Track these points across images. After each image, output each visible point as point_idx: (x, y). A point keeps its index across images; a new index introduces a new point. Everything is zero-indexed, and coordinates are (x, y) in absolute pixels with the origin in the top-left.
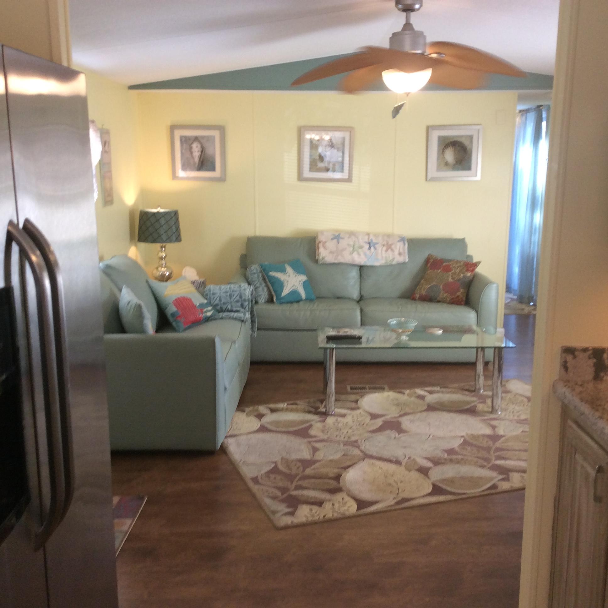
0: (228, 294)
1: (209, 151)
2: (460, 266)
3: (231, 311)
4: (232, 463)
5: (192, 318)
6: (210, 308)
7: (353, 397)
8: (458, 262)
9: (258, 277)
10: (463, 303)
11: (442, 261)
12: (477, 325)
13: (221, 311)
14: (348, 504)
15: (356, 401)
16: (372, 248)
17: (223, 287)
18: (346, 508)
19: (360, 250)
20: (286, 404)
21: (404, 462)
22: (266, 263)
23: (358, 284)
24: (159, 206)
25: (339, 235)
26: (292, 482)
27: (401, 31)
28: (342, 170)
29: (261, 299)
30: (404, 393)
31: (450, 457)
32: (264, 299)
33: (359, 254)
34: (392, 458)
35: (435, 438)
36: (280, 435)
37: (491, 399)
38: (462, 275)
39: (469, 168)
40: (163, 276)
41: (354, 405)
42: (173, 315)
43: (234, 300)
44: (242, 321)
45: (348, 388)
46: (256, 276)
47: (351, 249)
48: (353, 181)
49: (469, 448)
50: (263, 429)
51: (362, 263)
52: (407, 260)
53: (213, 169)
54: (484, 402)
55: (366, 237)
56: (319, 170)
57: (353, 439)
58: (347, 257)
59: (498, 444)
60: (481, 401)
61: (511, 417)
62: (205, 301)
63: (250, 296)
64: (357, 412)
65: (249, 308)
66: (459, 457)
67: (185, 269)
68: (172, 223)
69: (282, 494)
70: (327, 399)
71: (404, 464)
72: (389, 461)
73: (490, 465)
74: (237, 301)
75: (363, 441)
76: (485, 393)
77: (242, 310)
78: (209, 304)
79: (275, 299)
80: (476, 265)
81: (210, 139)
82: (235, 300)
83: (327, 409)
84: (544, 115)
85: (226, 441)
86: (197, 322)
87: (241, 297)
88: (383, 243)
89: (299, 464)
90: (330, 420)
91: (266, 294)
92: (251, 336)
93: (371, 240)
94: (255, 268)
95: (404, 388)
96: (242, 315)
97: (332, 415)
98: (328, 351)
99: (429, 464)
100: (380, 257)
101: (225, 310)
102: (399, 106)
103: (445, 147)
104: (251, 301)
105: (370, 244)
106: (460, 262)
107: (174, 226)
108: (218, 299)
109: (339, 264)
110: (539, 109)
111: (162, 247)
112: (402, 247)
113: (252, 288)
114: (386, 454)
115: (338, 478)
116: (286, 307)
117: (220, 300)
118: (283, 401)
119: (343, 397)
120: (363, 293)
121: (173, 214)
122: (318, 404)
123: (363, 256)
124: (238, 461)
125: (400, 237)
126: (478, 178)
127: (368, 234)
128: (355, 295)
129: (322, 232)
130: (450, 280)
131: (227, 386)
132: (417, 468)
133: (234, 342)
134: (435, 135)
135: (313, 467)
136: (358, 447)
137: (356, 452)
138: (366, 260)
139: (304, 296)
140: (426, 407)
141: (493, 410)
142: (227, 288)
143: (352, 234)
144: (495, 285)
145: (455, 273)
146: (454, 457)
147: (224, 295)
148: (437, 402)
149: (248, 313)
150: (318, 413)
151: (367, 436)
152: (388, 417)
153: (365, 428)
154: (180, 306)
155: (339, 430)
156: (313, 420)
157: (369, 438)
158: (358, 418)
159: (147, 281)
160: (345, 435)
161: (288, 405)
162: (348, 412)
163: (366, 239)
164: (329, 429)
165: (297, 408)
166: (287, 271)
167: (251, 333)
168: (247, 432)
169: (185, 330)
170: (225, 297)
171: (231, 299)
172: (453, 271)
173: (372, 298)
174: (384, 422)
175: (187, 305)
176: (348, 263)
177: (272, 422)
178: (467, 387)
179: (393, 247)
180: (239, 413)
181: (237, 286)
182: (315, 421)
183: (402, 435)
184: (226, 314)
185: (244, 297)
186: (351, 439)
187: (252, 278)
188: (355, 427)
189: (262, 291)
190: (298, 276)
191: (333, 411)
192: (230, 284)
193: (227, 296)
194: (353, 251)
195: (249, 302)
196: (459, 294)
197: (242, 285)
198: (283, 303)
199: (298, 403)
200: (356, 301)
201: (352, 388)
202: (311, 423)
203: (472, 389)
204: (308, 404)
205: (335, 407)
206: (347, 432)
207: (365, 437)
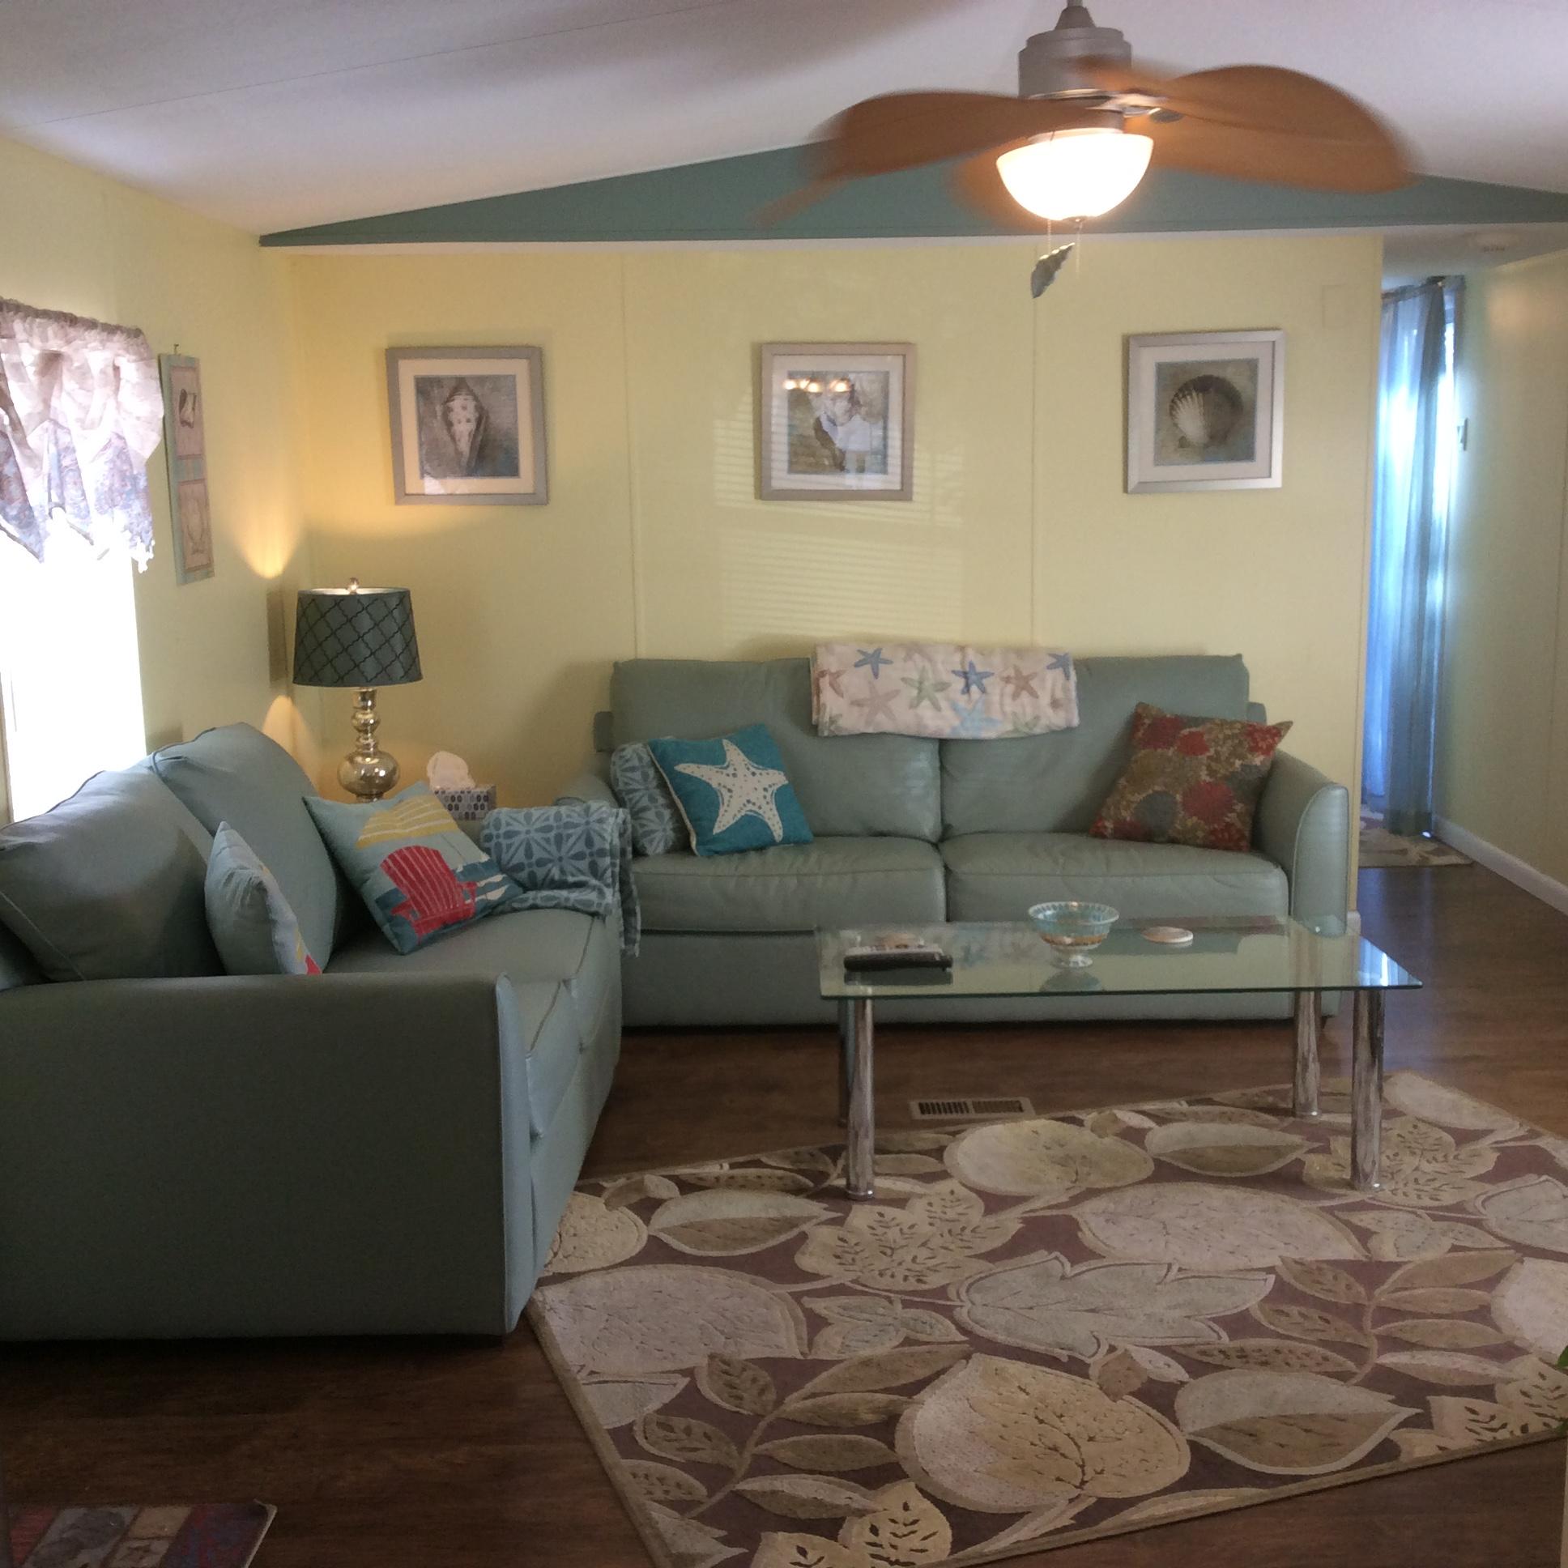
0: (552, 835)
1: (499, 419)
2: (1234, 736)
3: (563, 885)
4: (553, 1376)
5: (440, 910)
6: (498, 878)
7: (928, 1138)
8: (1223, 723)
9: (645, 776)
10: (1243, 843)
11: (1178, 722)
12: (1289, 914)
13: (532, 884)
14: (923, 1529)
15: (938, 1152)
16: (974, 688)
17: (536, 812)
18: (915, 1542)
19: (939, 696)
20: (726, 1166)
21: (1096, 1363)
22: (668, 738)
23: (935, 793)
24: (353, 580)
25: (878, 652)
26: (741, 1446)
27: (1057, 28)
28: (883, 468)
29: (655, 844)
30: (1080, 1123)
31: (1238, 1343)
32: (662, 844)
33: (937, 708)
34: (1057, 1352)
35: (1187, 1275)
36: (705, 1273)
37: (1350, 1139)
38: (1238, 763)
39: (1248, 454)
40: (370, 779)
41: (930, 1165)
42: (383, 902)
43: (568, 852)
44: (594, 915)
45: (914, 1106)
46: (637, 775)
47: (915, 692)
48: (915, 496)
49: (1294, 1310)
50: (657, 1252)
51: (947, 733)
52: (1076, 722)
53: (513, 471)
54: (1326, 1150)
55: (957, 657)
56: (817, 468)
57: (934, 1281)
58: (902, 716)
59: (1384, 1295)
60: (1316, 1145)
61: (1413, 1200)
62: (485, 858)
63: (616, 841)
64: (943, 1187)
65: (613, 876)
66: (1269, 1342)
67: (434, 758)
68: (390, 626)
69: (711, 1493)
70: (851, 1148)
71: (1094, 1371)
72: (1050, 1361)
73: (1367, 1369)
74: (579, 856)
75: (963, 1291)
76: (1325, 1118)
77: (594, 882)
78: (498, 865)
79: (694, 843)
80: (1278, 731)
81: (502, 385)
82: (572, 852)
83: (853, 1179)
84: (1449, 306)
85: (539, 1297)
86: (458, 923)
87: (589, 842)
88: (1005, 674)
89: (765, 1377)
90: (861, 1217)
91: (669, 826)
92: (623, 953)
93: (972, 665)
94: (634, 752)
95: (1083, 1106)
96: (593, 896)
97: (866, 1199)
98: (851, 1004)
99: (1176, 1372)
100: (996, 715)
101: (544, 880)
102: (1052, 257)
103: (1176, 395)
104: (618, 854)
105: (969, 677)
106: (1231, 724)
107: (398, 635)
108: (522, 851)
109: (881, 735)
110: (1433, 288)
111: (364, 697)
112: (1056, 685)
113: (623, 813)
114: (1037, 1337)
115: (887, 1425)
116: (725, 867)
117: (529, 853)
118: (716, 1155)
119: (898, 1137)
120: (951, 819)
121: (394, 602)
122: (824, 1165)
123: (947, 712)
124: (575, 1369)
125: (1054, 656)
126: (1276, 481)
127: (962, 649)
128: (929, 825)
129: (828, 645)
130: (1204, 776)
131: (540, 1129)
132: (1136, 1384)
133: (566, 982)
134: (1148, 362)
135: (809, 1387)
136: (947, 1312)
137: (945, 1330)
138: (955, 723)
139: (778, 832)
140: (1149, 1169)
141: (1357, 1177)
142: (547, 819)
143: (914, 648)
144: (1338, 792)
145: (1216, 758)
146: (1251, 1343)
147: (538, 836)
148: (1184, 1152)
149: (611, 890)
150: (822, 1193)
151: (976, 1274)
152: (1037, 1204)
153: (967, 1244)
154: (404, 874)
155: (889, 1252)
156: (809, 1219)
157: (981, 1278)
158: (947, 1210)
159: (306, 803)
160: (909, 1270)
161: (732, 1166)
162: (916, 1187)
163: (956, 661)
164: (858, 1249)
165: (759, 1177)
166: (728, 759)
167: (623, 946)
168: (606, 1265)
169: (420, 946)
170: (543, 843)
171: (559, 848)
172: (1212, 752)
173: (975, 833)
174: (1025, 1220)
175: (424, 872)
176: (905, 733)
177: (684, 1227)
178: (1270, 1099)
179: (1034, 683)
180: (584, 1198)
181: (578, 808)
182: (814, 1221)
183: (1084, 1268)
184: (545, 893)
185: (598, 844)
186: (925, 1283)
187: (626, 784)
188: (936, 1242)
189: (657, 820)
190: (761, 774)
191: (870, 1186)
192: (557, 802)
193: (548, 840)
194: (920, 698)
195: (613, 856)
196: (1231, 817)
197: (594, 805)
198: (717, 853)
199: (764, 1159)
200: (929, 842)
201: (924, 1109)
202: (805, 1227)
203: (1283, 1105)
204: (793, 1163)
205: (876, 1174)
206: (914, 1259)
207: (970, 1277)
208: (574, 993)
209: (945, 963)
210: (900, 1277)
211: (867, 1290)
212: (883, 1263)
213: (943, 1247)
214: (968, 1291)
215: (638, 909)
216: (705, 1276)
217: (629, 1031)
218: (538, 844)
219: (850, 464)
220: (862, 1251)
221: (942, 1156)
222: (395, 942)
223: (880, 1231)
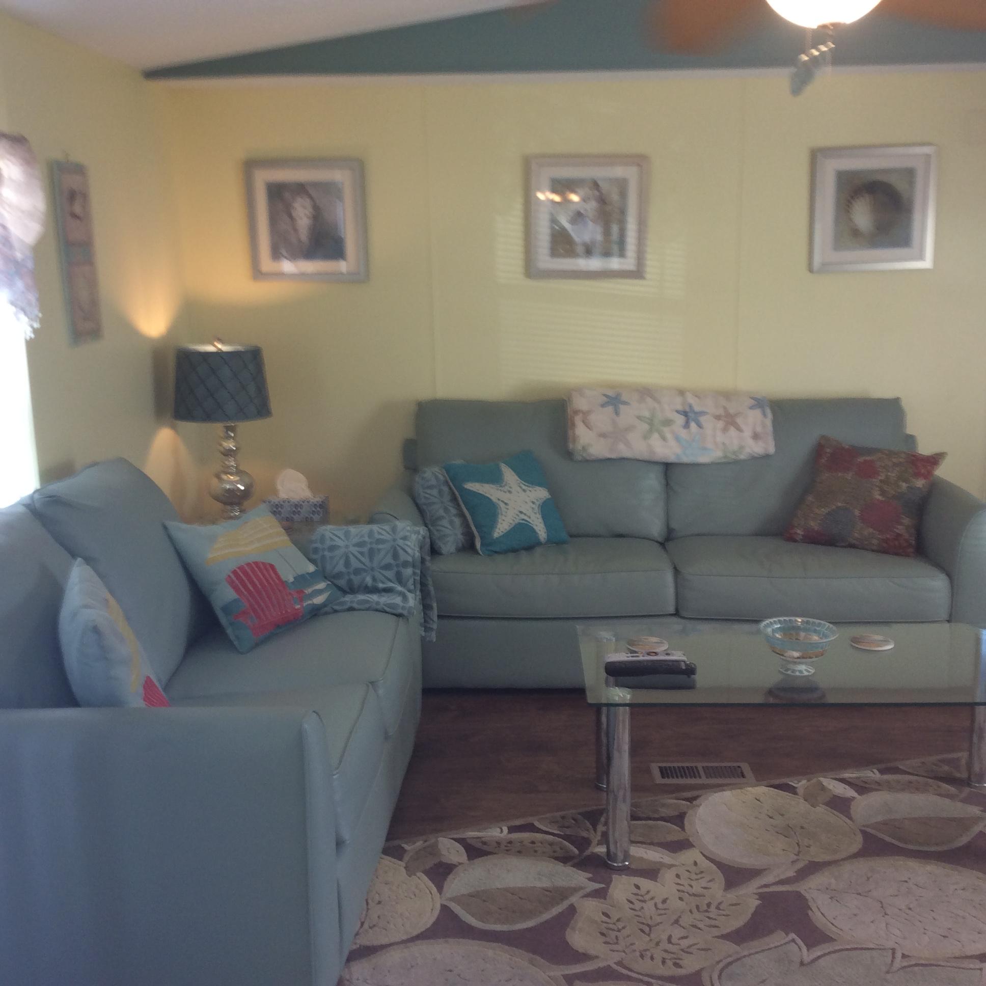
0: (365, 550)
2: (900, 464)
3: (374, 590)
5: (274, 615)
6: (322, 585)
7: (671, 804)
8: (891, 454)
9: (440, 492)
10: (911, 550)
11: (854, 452)
13: (351, 589)
15: (679, 819)
16: (693, 425)
17: (353, 529)
19: (666, 430)
20: (505, 830)
22: (459, 462)
23: (662, 504)
24: (219, 340)
25: (618, 395)
28: (622, 254)
29: (448, 545)
30: (792, 790)
32: (454, 546)
33: (664, 438)
35: (910, 963)
38: (904, 485)
39: (906, 242)
40: (233, 492)
41: (673, 833)
42: (226, 609)
43: (379, 563)
44: (399, 616)
45: (656, 773)
46: (435, 492)
47: (647, 427)
48: (648, 276)
50: (448, 925)
51: (672, 459)
52: (772, 450)
53: (340, 254)
55: (679, 400)
57: (689, 965)
58: (636, 446)
62: (311, 568)
63: (417, 554)
64: (687, 857)
65: (414, 584)
67: (282, 474)
68: (246, 377)
74: (387, 567)
75: (715, 977)
77: (399, 588)
78: (321, 574)
79: (478, 545)
80: (934, 460)
82: (382, 564)
83: (612, 846)
85: (348, 975)
86: (289, 624)
87: (395, 556)
88: (716, 413)
90: (620, 889)
91: (459, 531)
92: (423, 639)
93: (690, 406)
94: (432, 474)
95: (793, 773)
96: (398, 600)
97: (623, 870)
100: (710, 445)
101: (360, 585)
103: (852, 195)
104: (419, 564)
105: (689, 415)
106: (896, 454)
107: (252, 383)
108: (342, 562)
109: (623, 459)
111: (227, 430)
112: (759, 422)
113: (423, 529)
117: (347, 564)
118: (494, 818)
119: (647, 803)
120: (674, 525)
121: (249, 357)
122: (586, 830)
123: (672, 442)
125: (754, 398)
126: (927, 263)
127: (681, 392)
128: (656, 528)
129: (579, 390)
130: (877, 496)
133: (374, 684)
134: (830, 169)
138: (678, 450)
139: (542, 532)
142: (362, 536)
143: (646, 392)
145: (886, 481)
147: (354, 550)
148: (885, 823)
149: (413, 595)
150: (587, 863)
151: (725, 958)
152: (769, 878)
153: (713, 923)
154: (245, 586)
155: (647, 929)
156: (575, 890)
157: (730, 963)
158: (693, 883)
159: (165, 528)
160: (666, 951)
161: (512, 830)
162: (664, 857)
163: (678, 404)
164: (620, 925)
165: (533, 843)
166: (505, 480)
167: (423, 634)
168: (404, 937)
169: (257, 645)
170: (359, 556)
171: (371, 558)
172: (882, 477)
173: (692, 535)
174: (761, 896)
175: (261, 583)
176: (641, 459)
177: (471, 895)
178: (946, 768)
179: (739, 420)
180: (388, 861)
181: (387, 527)
182: (581, 893)
183: (819, 953)
184: (361, 597)
185: (403, 557)
186: (681, 967)
187: (426, 498)
188: (686, 920)
189: (450, 527)
190: (530, 491)
191: (627, 856)
192: (371, 521)
193: (362, 553)
194: (651, 431)
195: (414, 566)
196: (900, 529)
197: (400, 525)
198: (496, 552)
199: (537, 824)
200: (657, 542)
201: (664, 772)
202: (574, 899)
203: (958, 775)
204: (562, 827)
205: (632, 842)
206: (669, 940)
207: (721, 961)
208: (381, 692)
209: (690, 671)
210: (658, 960)
211: (630, 973)
212: (641, 942)
213: (693, 926)
214: (720, 977)
215: (435, 605)
216: (490, 953)
217: (428, 691)
218: (354, 555)
219: (580, 249)
220: (624, 928)
221: (683, 823)
222: (236, 643)
223: (638, 905)
